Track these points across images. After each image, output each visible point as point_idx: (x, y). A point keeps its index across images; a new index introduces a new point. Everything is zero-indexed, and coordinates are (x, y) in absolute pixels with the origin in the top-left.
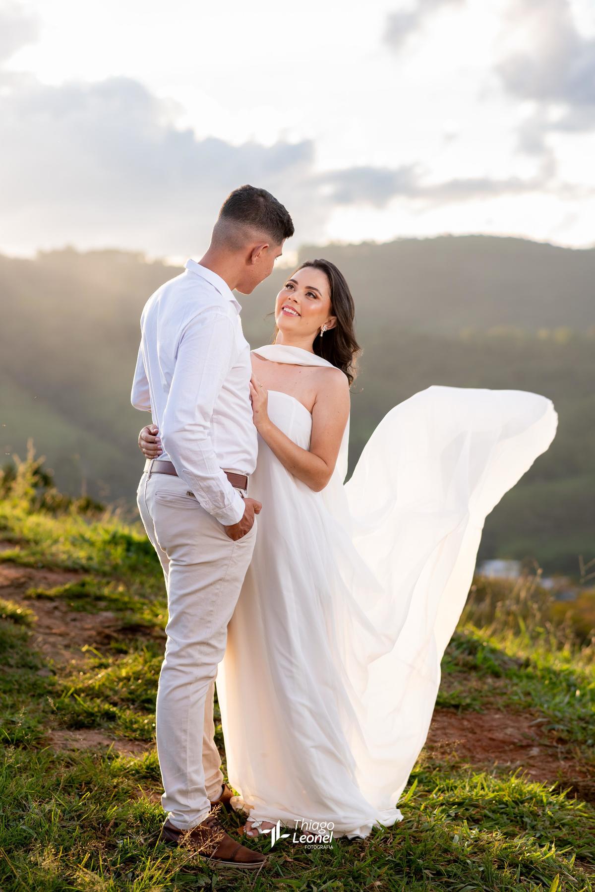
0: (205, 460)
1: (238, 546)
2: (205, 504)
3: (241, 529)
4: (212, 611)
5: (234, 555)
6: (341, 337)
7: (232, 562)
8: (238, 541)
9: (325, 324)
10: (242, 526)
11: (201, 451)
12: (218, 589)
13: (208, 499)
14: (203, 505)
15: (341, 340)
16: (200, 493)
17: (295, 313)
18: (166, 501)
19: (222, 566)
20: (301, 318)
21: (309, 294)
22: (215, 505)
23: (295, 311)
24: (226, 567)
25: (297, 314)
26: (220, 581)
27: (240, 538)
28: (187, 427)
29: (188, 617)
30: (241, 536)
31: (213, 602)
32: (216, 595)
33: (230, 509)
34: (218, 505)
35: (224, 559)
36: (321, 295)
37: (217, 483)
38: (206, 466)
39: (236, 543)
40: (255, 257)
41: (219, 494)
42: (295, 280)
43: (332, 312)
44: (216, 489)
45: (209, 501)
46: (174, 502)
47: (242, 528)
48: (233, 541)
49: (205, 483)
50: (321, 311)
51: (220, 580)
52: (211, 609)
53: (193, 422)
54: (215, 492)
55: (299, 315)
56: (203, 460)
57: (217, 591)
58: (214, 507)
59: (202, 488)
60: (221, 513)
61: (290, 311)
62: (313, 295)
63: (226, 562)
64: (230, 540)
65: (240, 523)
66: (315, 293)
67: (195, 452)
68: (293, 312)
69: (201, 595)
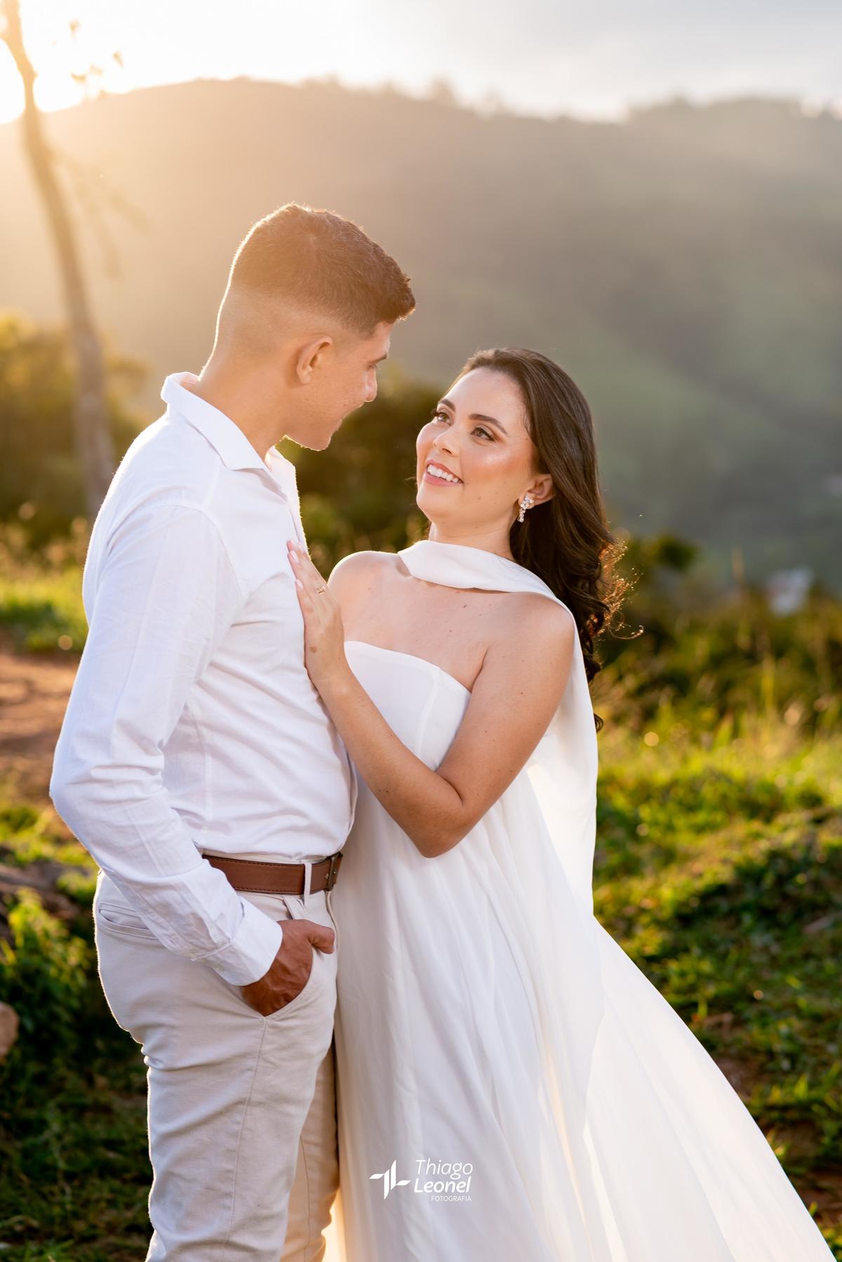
0: (147, 846)
1: (274, 1027)
2: (170, 943)
3: (274, 992)
4: (229, 1171)
5: (266, 1048)
6: (565, 517)
7: (261, 1063)
8: (274, 1015)
9: (530, 491)
10: (276, 983)
11: (133, 827)
12: (238, 1123)
13: (171, 931)
14: (166, 942)
15: (567, 524)
16: (152, 918)
17: (449, 477)
18: (114, 927)
19: (242, 1072)
20: (464, 486)
21: (478, 432)
22: (191, 943)
23: (449, 472)
24: (249, 1074)
25: (456, 480)
26: (241, 1107)
27: (275, 1010)
28: (96, 774)
29: (181, 1184)
30: (277, 1006)
31: (228, 1150)
32: (235, 1135)
33: (231, 952)
34: (202, 945)
35: (244, 1055)
36: (505, 432)
37: (183, 898)
38: (149, 856)
39: (268, 1020)
40: (304, 367)
41: (192, 920)
42: (452, 401)
43: (540, 464)
44: (183, 910)
45: (177, 936)
46: (129, 930)
47: (276, 989)
48: (263, 1017)
49: (155, 897)
50: (509, 468)
51: (241, 1102)
52: (230, 1166)
53: (108, 762)
54: (181, 917)
55: (461, 481)
56: (143, 845)
57: (236, 1128)
58: (192, 947)
59: (150, 906)
60: (213, 959)
61: (439, 473)
62: (486, 434)
63: (251, 1063)
64: (254, 1016)
65: (269, 982)
66: (490, 429)
67: (121, 830)
68: (445, 475)
69: (203, 1135)
